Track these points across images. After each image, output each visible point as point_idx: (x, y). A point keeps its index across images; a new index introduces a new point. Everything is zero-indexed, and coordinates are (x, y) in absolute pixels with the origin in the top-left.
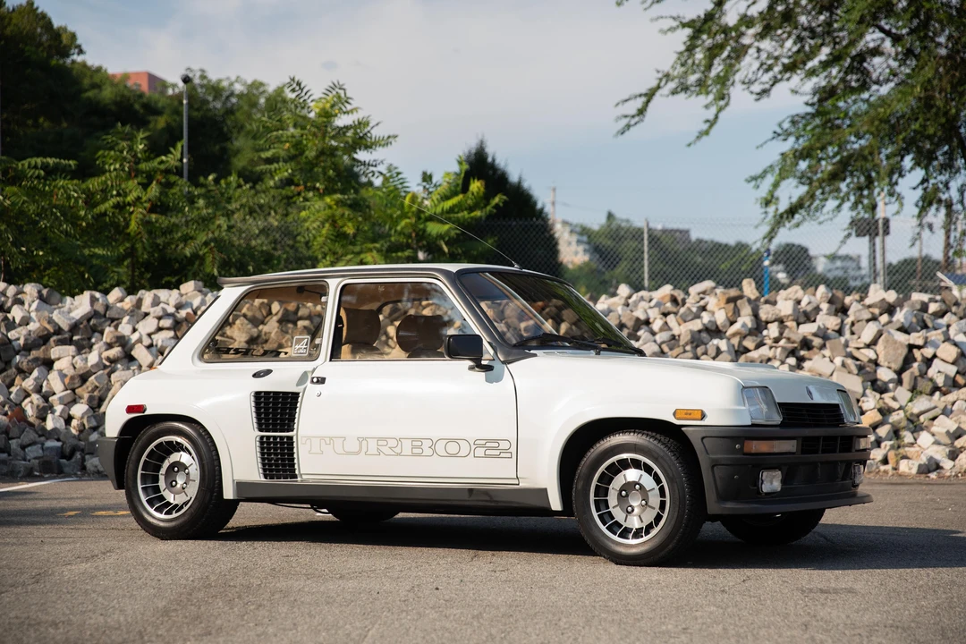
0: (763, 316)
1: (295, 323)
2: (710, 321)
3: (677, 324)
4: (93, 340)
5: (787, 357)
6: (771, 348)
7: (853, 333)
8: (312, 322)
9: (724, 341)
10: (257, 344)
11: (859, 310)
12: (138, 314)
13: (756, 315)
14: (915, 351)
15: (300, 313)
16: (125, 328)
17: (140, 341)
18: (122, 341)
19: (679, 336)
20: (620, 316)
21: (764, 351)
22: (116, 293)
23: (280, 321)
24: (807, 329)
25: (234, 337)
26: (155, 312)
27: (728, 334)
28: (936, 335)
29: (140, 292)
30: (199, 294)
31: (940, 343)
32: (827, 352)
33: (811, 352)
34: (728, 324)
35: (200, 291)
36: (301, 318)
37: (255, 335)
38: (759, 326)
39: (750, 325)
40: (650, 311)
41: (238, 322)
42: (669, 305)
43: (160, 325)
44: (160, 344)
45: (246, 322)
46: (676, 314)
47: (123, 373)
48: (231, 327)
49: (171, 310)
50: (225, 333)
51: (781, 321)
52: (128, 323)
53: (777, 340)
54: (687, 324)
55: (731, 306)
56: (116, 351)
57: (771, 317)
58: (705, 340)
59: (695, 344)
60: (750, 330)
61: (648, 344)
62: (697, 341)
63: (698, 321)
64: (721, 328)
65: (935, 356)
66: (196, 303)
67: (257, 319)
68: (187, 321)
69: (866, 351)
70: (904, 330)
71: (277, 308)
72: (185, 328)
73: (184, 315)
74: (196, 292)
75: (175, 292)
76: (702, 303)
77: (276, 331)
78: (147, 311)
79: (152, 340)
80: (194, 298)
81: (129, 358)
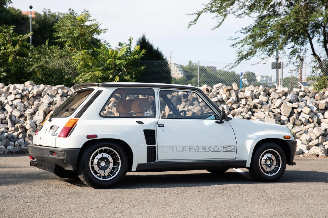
0: (240, 96)
1: (66, 97)
2: (220, 98)
5: (248, 111)
6: (242, 108)
7: (272, 103)
9: (225, 105)
10: (52, 104)
11: (274, 95)
12: (8, 93)
13: (237, 96)
14: (294, 109)
15: (68, 94)
16: (2, 98)
17: (8, 103)
18: (1, 103)
21: (240, 109)
22: (1, 85)
23: (61, 96)
25: (43, 102)
26: (14, 92)
27: (227, 103)
28: (302, 104)
29: (9, 85)
30: (32, 86)
31: (303, 107)
32: (263, 110)
33: (257, 109)
34: (227, 99)
35: (32, 85)
37: (52, 101)
38: (238, 100)
39: (235, 99)
41: (45, 96)
42: (206, 92)
43: (16, 97)
44: (15, 104)
45: (48, 96)
47: (0, 115)
48: (43, 98)
49: (20, 91)
50: (40, 100)
51: (246, 98)
52: (4, 96)
53: (245, 105)
55: (228, 92)
57: (243, 97)
60: (235, 101)
63: (216, 98)
64: (224, 101)
65: (302, 111)
66: (30, 89)
67: (53, 95)
68: (26, 96)
69: (277, 109)
70: (290, 102)
71: (60, 91)
72: (25, 99)
73: (25, 94)
74: (30, 85)
75: (23, 85)
76: (218, 91)
77: (59, 99)
78: (11, 92)
79: (13, 103)
80: (29, 87)
81: (3, 109)
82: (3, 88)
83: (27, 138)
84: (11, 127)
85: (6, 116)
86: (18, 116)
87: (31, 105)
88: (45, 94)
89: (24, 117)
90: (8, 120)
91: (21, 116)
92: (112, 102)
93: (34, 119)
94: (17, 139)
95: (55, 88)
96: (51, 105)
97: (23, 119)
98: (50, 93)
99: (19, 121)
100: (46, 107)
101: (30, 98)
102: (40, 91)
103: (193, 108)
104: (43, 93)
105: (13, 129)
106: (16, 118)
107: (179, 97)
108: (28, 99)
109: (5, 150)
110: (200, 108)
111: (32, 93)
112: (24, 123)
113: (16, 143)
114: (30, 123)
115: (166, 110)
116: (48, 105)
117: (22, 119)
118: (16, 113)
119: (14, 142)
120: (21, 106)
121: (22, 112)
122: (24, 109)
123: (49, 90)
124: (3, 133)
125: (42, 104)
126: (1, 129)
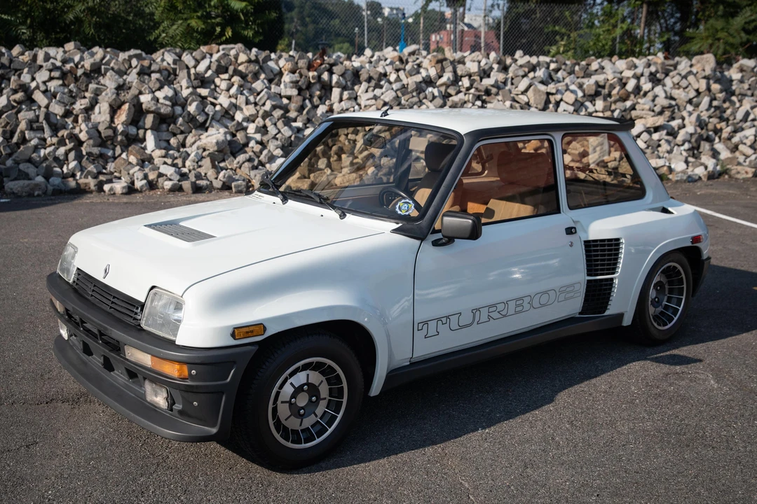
0: (459, 73)
1: (150, 76)
2: (426, 76)
3: (405, 78)
4: (3, 86)
5: (476, 100)
6: (465, 94)
7: (512, 84)
8: (162, 75)
9: (436, 89)
10: (123, 90)
11: (517, 69)
12: (34, 67)
13: (455, 72)
14: (550, 96)
15: (153, 68)
16: (26, 78)
17: (37, 87)
18: (24, 88)
19: (408, 85)
20: (369, 71)
21: (461, 96)
22: (17, 50)
23: (139, 74)
24: (487, 82)
25: (107, 85)
26: (46, 66)
27: (438, 84)
28: (561, 86)
29: (35, 49)
30: (78, 51)
31: (564, 91)
32: (500, 98)
33: (490, 97)
34: (437, 77)
35: (79, 49)
36: (153, 72)
37: (121, 83)
38: (457, 79)
39: (451, 78)
40: (386, 68)
41: (108, 74)
42: (398, 63)
43: (52, 75)
44: (52, 90)
45: (114, 73)
46: (404, 70)
47: (27, 113)
48: (104, 77)
49: (58, 64)
50: (99, 82)
51: (470, 76)
52: (28, 73)
53: (468, 89)
54: (413, 77)
55: (440, 65)
56: (19, 96)
57: (464, 73)
58: (424, 89)
59: (418, 91)
60: (452, 81)
61: (389, 91)
62: (420, 89)
63: (419, 75)
64: (433, 80)
65: (561, 100)
66: (77, 59)
67: (122, 71)
68: (71, 72)
69: (521, 96)
70: (542, 82)
71: (134, 62)
72: (70, 78)
73: (69, 68)
74: (75, 50)
75: (61, 50)
76: (418, 62)
77: (136, 81)
78: (41, 64)
79: (47, 86)
80: (76, 55)
81: (30, 100)
82: (23, 54)
83: (84, 159)
84: (51, 137)
85: (37, 113)
86: (61, 114)
87: (83, 91)
88: (107, 70)
89: (73, 116)
90: (42, 123)
91: (68, 114)
92: (235, 84)
93: (92, 121)
94: (66, 162)
95: (123, 56)
96: (121, 90)
97: (71, 119)
98: (116, 67)
99: (64, 123)
100: (114, 96)
101: (80, 76)
102: (97, 63)
103: (382, 94)
104: (103, 67)
105: (55, 140)
106: (58, 117)
107: (355, 71)
108: (76, 79)
109: (47, 187)
110: (394, 94)
111: (81, 67)
112: (74, 128)
113: (65, 169)
114: (87, 129)
115: (332, 98)
116: (116, 91)
117: (69, 121)
118: (57, 109)
119: (62, 168)
120: (64, 93)
121: (67, 105)
122: (71, 98)
123: (114, 61)
124: (36, 148)
125: (105, 90)
126: (30, 141)
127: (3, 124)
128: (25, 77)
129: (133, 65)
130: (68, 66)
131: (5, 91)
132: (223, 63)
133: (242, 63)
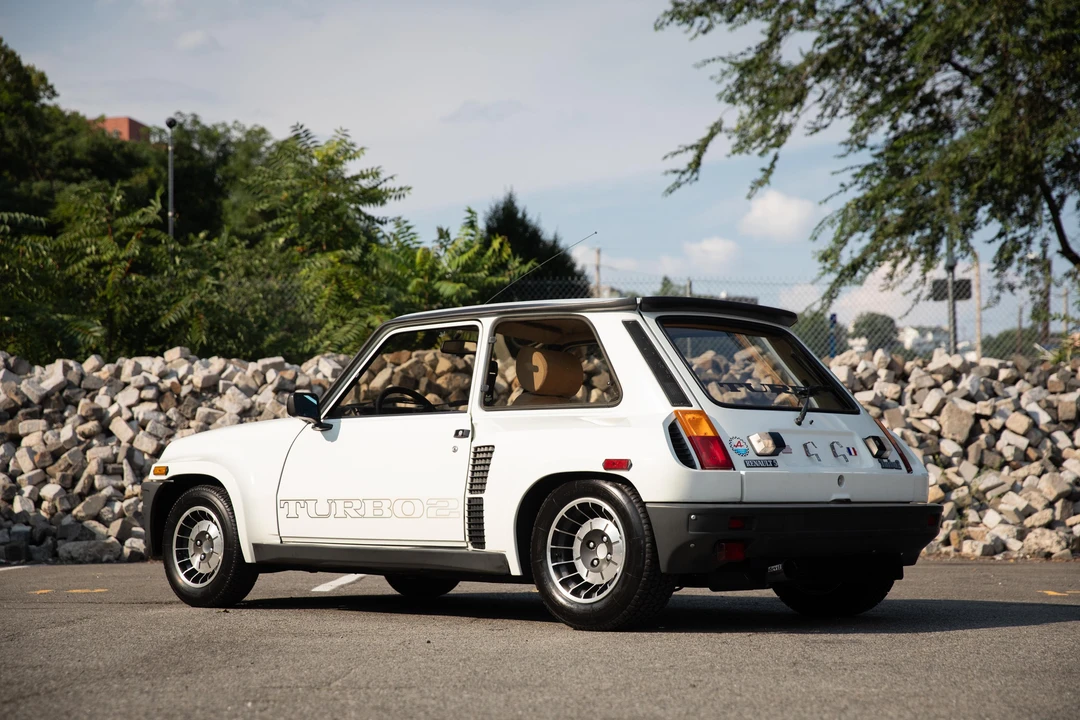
4: (66, 413)
7: (914, 402)
10: (250, 416)
11: (921, 377)
12: (116, 384)
14: (982, 421)
15: (298, 382)
16: (102, 400)
17: (119, 413)
18: (99, 414)
22: (92, 362)
23: (276, 391)
24: (864, 398)
25: (224, 408)
26: (135, 381)
28: (1006, 404)
29: (119, 360)
30: (186, 361)
31: (1010, 412)
35: (187, 359)
37: (248, 406)
41: (228, 392)
43: (142, 396)
44: (141, 418)
45: (238, 391)
47: (100, 449)
48: (221, 397)
49: (154, 379)
50: (214, 404)
52: (106, 394)
56: (91, 426)
65: (1004, 427)
67: (251, 388)
68: (172, 390)
69: (928, 422)
70: (970, 398)
71: (271, 375)
72: (169, 399)
73: (169, 386)
74: (182, 359)
75: (159, 359)
76: (747, 370)
77: (271, 400)
78: (127, 380)
79: (132, 413)
80: (180, 366)
81: (106, 433)
82: (98, 369)
84: (133, 484)
85: (115, 451)
86: (150, 452)
87: (188, 419)
88: (227, 387)
90: (122, 464)
91: (161, 450)
95: (253, 366)
96: (246, 417)
98: (242, 384)
101: (185, 397)
102: (212, 376)
104: (221, 382)
105: (138, 488)
106: (146, 456)
109: (120, 550)
111: (188, 384)
116: (239, 418)
118: (146, 445)
120: (158, 422)
121: (161, 439)
122: (167, 429)
123: (239, 374)
124: (109, 501)
125: (221, 416)
126: (100, 490)
127: (63, 467)
128: (100, 400)
129: (269, 380)
130: (167, 383)
131: (68, 421)
132: (411, 374)
133: (442, 374)
